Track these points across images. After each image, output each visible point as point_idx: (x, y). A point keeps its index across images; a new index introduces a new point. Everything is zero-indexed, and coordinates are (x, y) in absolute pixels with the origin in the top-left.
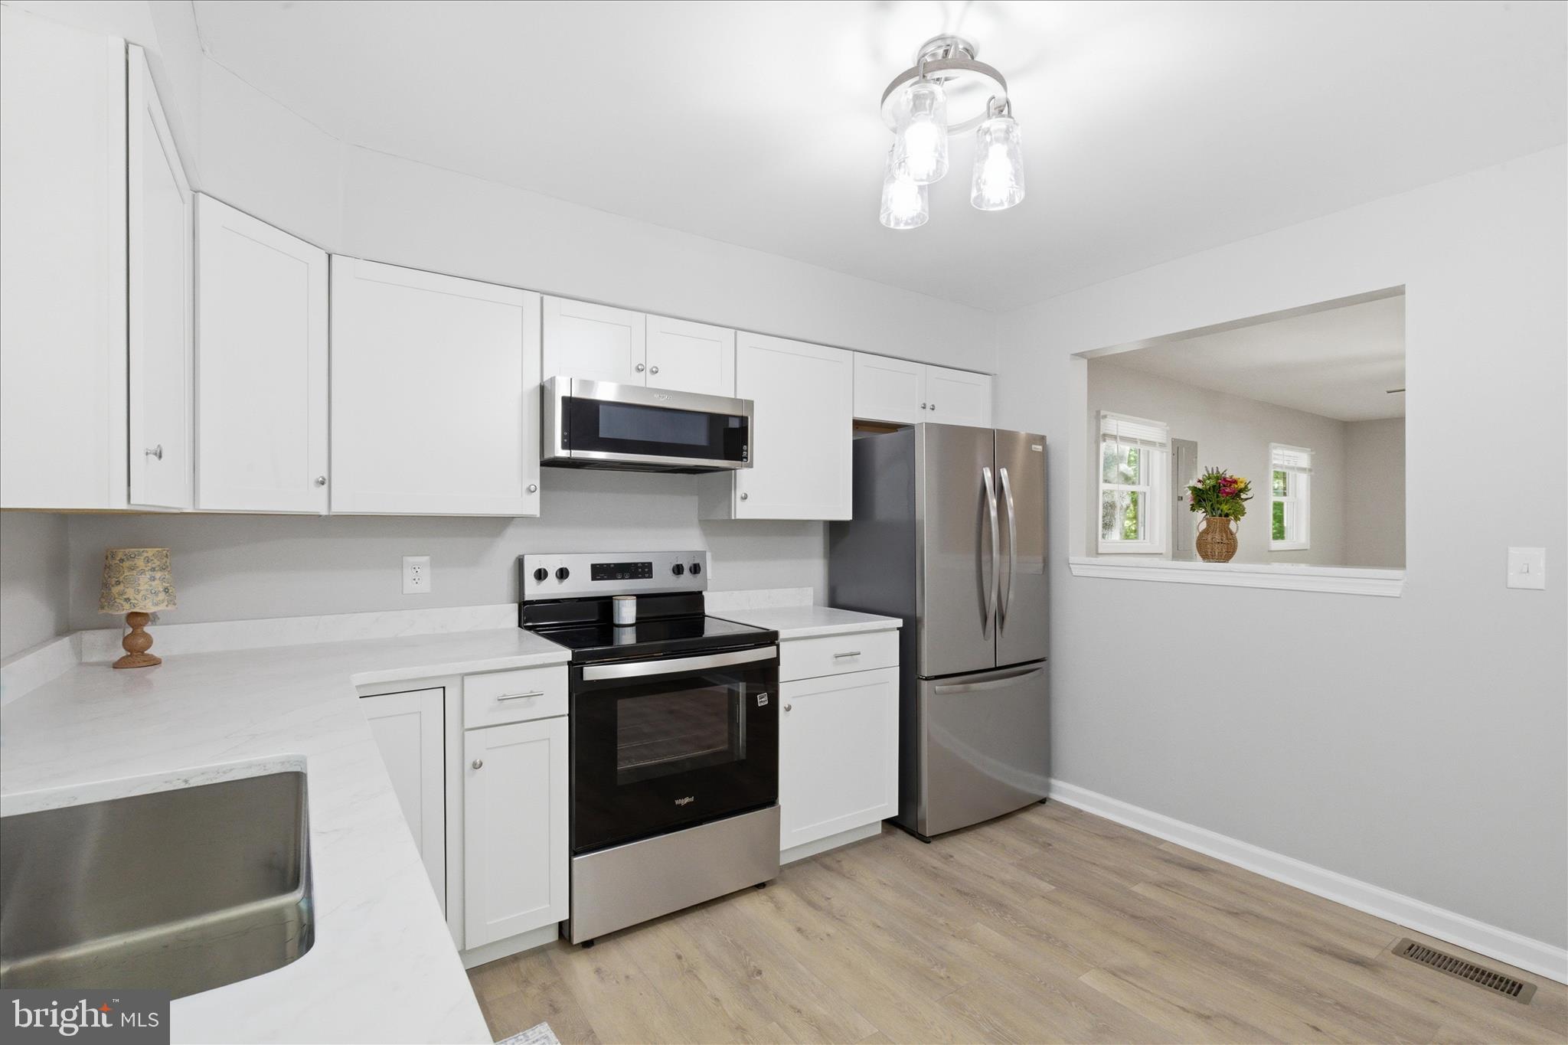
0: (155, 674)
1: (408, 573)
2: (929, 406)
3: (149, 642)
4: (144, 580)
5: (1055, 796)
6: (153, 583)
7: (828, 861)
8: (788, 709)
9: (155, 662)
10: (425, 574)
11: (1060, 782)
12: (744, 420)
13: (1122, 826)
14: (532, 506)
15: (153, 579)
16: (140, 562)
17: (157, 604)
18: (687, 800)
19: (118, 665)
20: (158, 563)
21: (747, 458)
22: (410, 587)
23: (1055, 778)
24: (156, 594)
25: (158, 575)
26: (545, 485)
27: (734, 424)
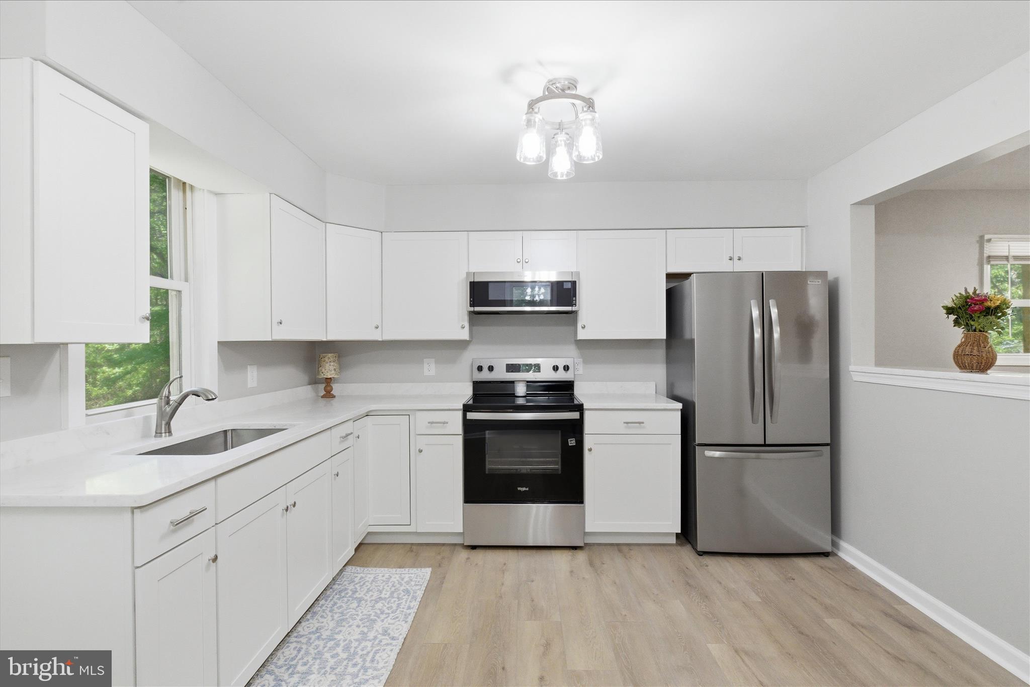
0: (334, 402)
1: (426, 366)
2: (736, 258)
3: (332, 390)
4: (327, 365)
5: (841, 554)
6: (330, 367)
7: (625, 549)
8: (590, 450)
9: (334, 397)
10: (433, 366)
11: (846, 544)
12: (574, 283)
13: (878, 585)
14: (464, 335)
15: (330, 365)
16: (326, 359)
17: (331, 375)
18: (524, 489)
19: (322, 397)
20: (332, 359)
21: (576, 305)
22: (426, 373)
23: (844, 540)
24: (331, 371)
25: (332, 364)
26: (472, 323)
27: (569, 286)
